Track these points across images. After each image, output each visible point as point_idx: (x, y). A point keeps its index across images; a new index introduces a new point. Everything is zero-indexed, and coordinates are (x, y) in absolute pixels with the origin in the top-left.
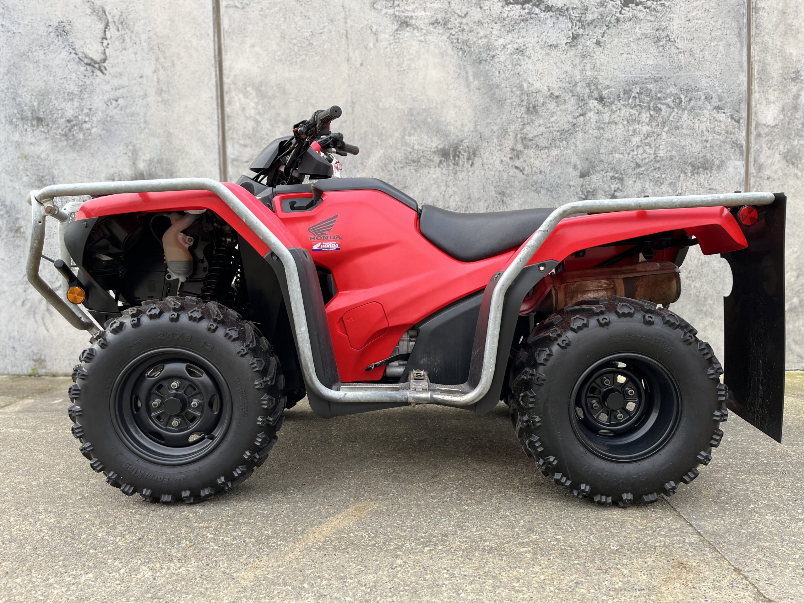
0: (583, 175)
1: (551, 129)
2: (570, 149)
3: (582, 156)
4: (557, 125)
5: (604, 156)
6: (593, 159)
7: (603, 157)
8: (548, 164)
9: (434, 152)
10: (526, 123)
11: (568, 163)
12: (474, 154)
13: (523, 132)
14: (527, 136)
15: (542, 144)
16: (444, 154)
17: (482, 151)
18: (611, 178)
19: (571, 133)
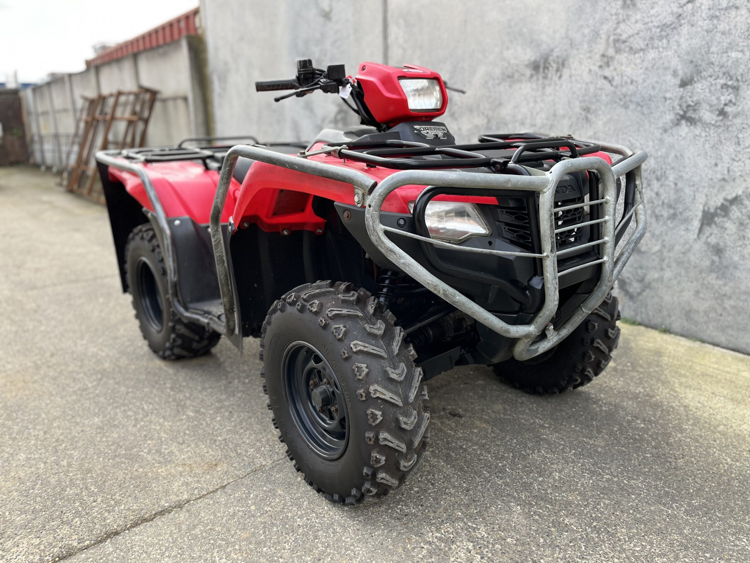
0: (683, 84)
1: (650, 24)
2: (671, 49)
3: (686, 57)
4: (658, 19)
5: (715, 56)
6: (700, 61)
7: (714, 58)
8: (641, 71)
9: (527, 66)
10: (621, 20)
11: (666, 69)
12: (563, 64)
13: (616, 32)
14: (621, 38)
15: (637, 46)
16: (536, 67)
17: (571, 60)
18: (722, 87)
19: (675, 28)
